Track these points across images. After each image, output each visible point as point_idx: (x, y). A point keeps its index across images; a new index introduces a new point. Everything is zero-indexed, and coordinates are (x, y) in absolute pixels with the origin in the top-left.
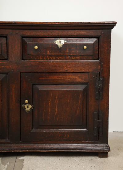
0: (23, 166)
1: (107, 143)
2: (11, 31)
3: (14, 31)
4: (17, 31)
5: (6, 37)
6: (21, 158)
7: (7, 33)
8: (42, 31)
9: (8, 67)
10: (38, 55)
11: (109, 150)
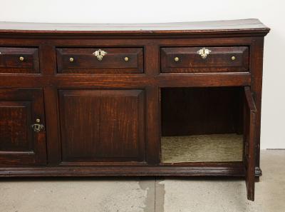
0: (165, 192)
1: (259, 166)
2: (148, 41)
3: (151, 40)
4: (155, 41)
5: (143, 48)
6: (161, 182)
7: (143, 44)
8: (183, 40)
9: (145, 82)
10: (182, 65)
11: (261, 174)
